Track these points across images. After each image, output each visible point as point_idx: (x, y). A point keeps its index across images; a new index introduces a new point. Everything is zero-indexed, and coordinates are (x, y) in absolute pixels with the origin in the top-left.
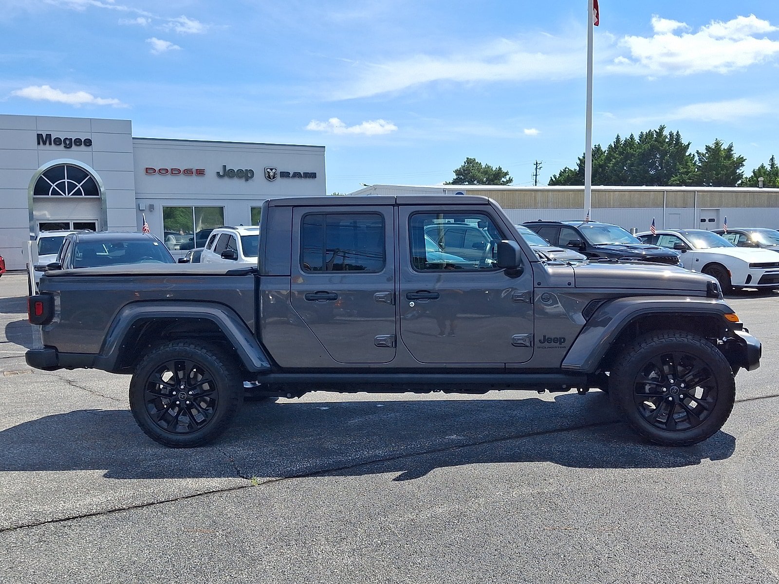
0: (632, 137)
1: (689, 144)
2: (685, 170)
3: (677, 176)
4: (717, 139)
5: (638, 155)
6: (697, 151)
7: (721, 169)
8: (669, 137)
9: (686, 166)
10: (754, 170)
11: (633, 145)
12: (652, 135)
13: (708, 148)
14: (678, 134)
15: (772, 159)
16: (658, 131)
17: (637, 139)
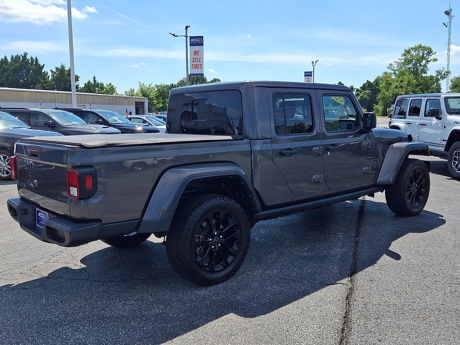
0: (5, 57)
1: (44, 65)
2: (44, 81)
3: (39, 84)
4: (62, 64)
5: (12, 70)
6: (51, 70)
7: (67, 82)
8: (30, 60)
9: (44, 78)
10: (85, 84)
11: (7, 63)
12: (19, 57)
13: (57, 69)
14: (36, 59)
15: (94, 78)
16: (23, 55)
17: (9, 60)
